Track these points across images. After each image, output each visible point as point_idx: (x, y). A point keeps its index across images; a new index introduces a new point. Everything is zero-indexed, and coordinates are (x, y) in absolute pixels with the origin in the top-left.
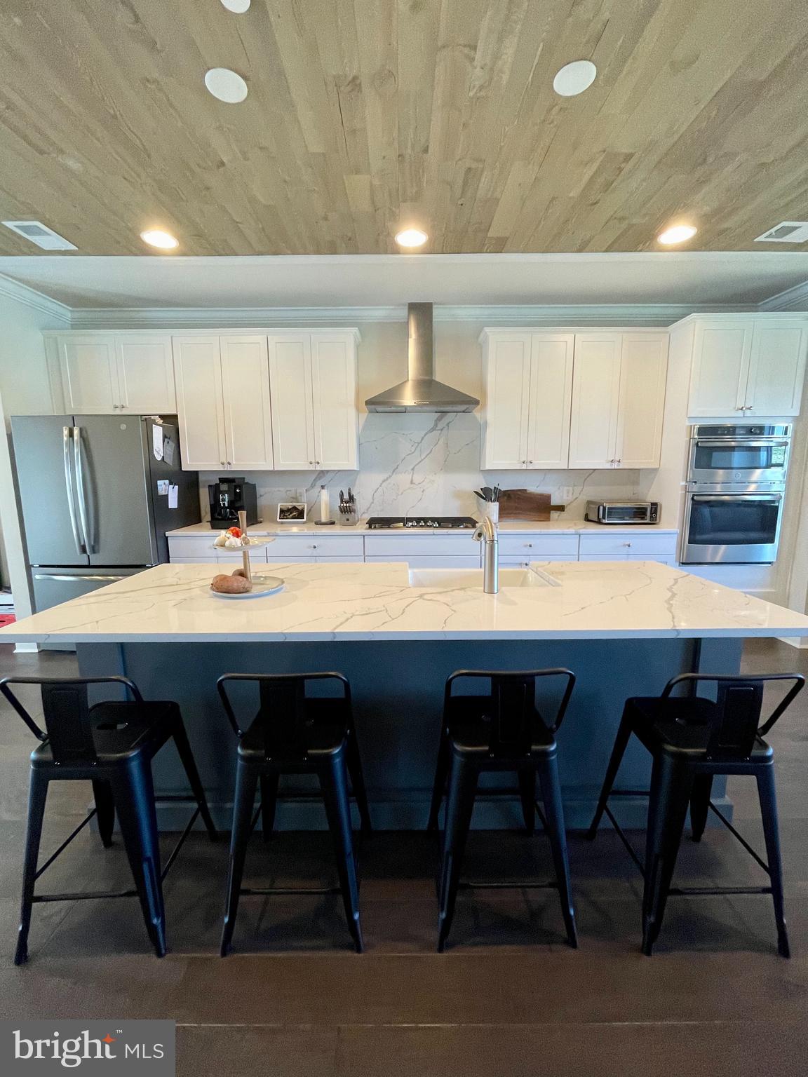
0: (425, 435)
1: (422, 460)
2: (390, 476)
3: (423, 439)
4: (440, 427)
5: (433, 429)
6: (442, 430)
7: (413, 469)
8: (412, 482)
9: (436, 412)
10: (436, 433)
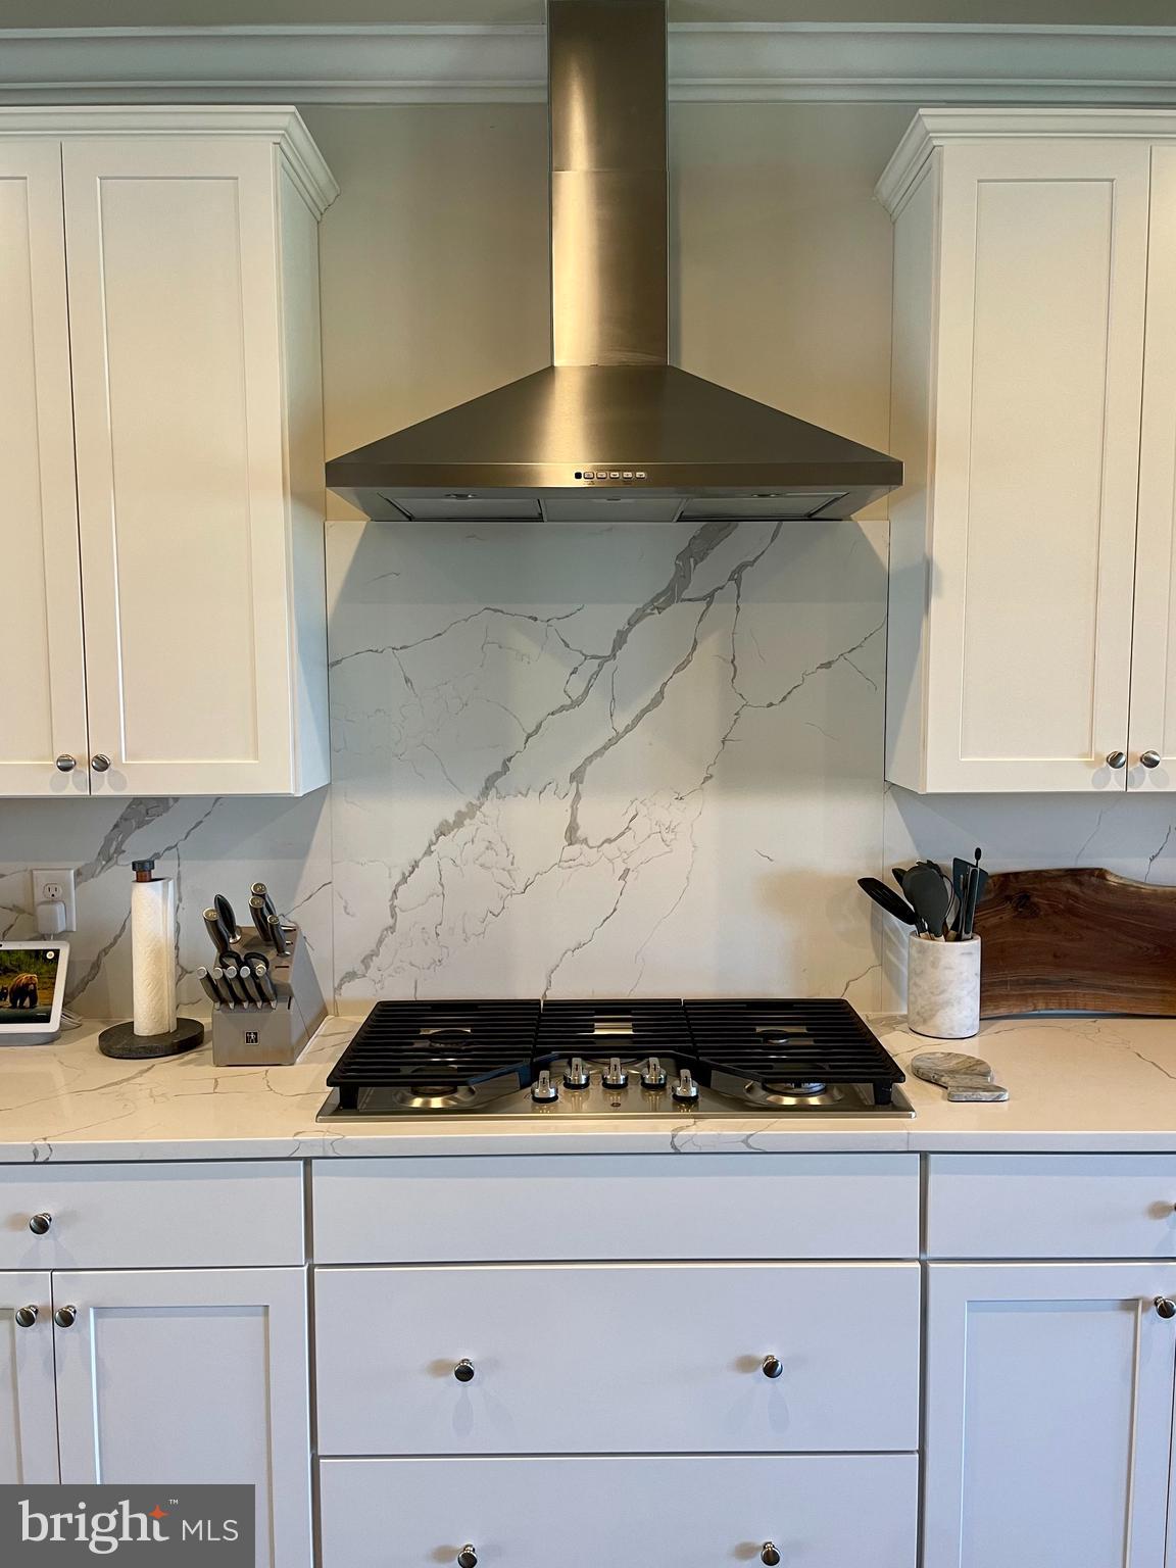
0: (631, 624)
1: (619, 737)
2: (472, 811)
3: (621, 639)
4: (699, 583)
5: (670, 596)
6: (709, 598)
7: (577, 777)
8: (572, 834)
9: (681, 519)
10: (682, 613)
